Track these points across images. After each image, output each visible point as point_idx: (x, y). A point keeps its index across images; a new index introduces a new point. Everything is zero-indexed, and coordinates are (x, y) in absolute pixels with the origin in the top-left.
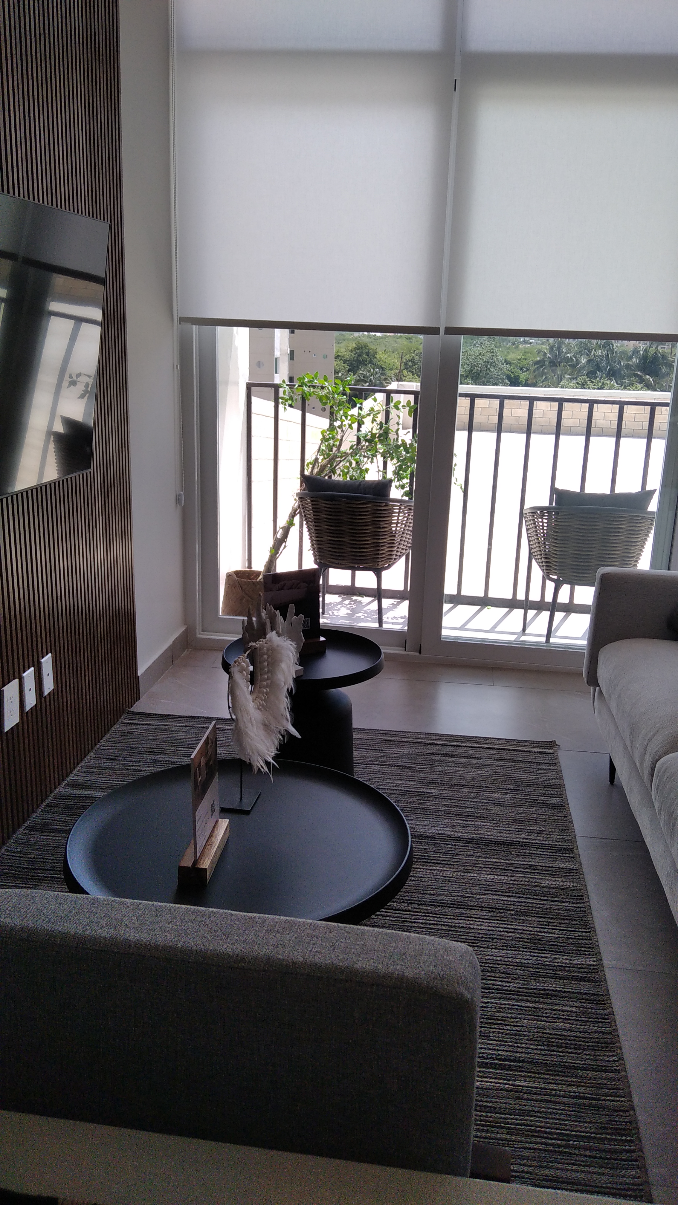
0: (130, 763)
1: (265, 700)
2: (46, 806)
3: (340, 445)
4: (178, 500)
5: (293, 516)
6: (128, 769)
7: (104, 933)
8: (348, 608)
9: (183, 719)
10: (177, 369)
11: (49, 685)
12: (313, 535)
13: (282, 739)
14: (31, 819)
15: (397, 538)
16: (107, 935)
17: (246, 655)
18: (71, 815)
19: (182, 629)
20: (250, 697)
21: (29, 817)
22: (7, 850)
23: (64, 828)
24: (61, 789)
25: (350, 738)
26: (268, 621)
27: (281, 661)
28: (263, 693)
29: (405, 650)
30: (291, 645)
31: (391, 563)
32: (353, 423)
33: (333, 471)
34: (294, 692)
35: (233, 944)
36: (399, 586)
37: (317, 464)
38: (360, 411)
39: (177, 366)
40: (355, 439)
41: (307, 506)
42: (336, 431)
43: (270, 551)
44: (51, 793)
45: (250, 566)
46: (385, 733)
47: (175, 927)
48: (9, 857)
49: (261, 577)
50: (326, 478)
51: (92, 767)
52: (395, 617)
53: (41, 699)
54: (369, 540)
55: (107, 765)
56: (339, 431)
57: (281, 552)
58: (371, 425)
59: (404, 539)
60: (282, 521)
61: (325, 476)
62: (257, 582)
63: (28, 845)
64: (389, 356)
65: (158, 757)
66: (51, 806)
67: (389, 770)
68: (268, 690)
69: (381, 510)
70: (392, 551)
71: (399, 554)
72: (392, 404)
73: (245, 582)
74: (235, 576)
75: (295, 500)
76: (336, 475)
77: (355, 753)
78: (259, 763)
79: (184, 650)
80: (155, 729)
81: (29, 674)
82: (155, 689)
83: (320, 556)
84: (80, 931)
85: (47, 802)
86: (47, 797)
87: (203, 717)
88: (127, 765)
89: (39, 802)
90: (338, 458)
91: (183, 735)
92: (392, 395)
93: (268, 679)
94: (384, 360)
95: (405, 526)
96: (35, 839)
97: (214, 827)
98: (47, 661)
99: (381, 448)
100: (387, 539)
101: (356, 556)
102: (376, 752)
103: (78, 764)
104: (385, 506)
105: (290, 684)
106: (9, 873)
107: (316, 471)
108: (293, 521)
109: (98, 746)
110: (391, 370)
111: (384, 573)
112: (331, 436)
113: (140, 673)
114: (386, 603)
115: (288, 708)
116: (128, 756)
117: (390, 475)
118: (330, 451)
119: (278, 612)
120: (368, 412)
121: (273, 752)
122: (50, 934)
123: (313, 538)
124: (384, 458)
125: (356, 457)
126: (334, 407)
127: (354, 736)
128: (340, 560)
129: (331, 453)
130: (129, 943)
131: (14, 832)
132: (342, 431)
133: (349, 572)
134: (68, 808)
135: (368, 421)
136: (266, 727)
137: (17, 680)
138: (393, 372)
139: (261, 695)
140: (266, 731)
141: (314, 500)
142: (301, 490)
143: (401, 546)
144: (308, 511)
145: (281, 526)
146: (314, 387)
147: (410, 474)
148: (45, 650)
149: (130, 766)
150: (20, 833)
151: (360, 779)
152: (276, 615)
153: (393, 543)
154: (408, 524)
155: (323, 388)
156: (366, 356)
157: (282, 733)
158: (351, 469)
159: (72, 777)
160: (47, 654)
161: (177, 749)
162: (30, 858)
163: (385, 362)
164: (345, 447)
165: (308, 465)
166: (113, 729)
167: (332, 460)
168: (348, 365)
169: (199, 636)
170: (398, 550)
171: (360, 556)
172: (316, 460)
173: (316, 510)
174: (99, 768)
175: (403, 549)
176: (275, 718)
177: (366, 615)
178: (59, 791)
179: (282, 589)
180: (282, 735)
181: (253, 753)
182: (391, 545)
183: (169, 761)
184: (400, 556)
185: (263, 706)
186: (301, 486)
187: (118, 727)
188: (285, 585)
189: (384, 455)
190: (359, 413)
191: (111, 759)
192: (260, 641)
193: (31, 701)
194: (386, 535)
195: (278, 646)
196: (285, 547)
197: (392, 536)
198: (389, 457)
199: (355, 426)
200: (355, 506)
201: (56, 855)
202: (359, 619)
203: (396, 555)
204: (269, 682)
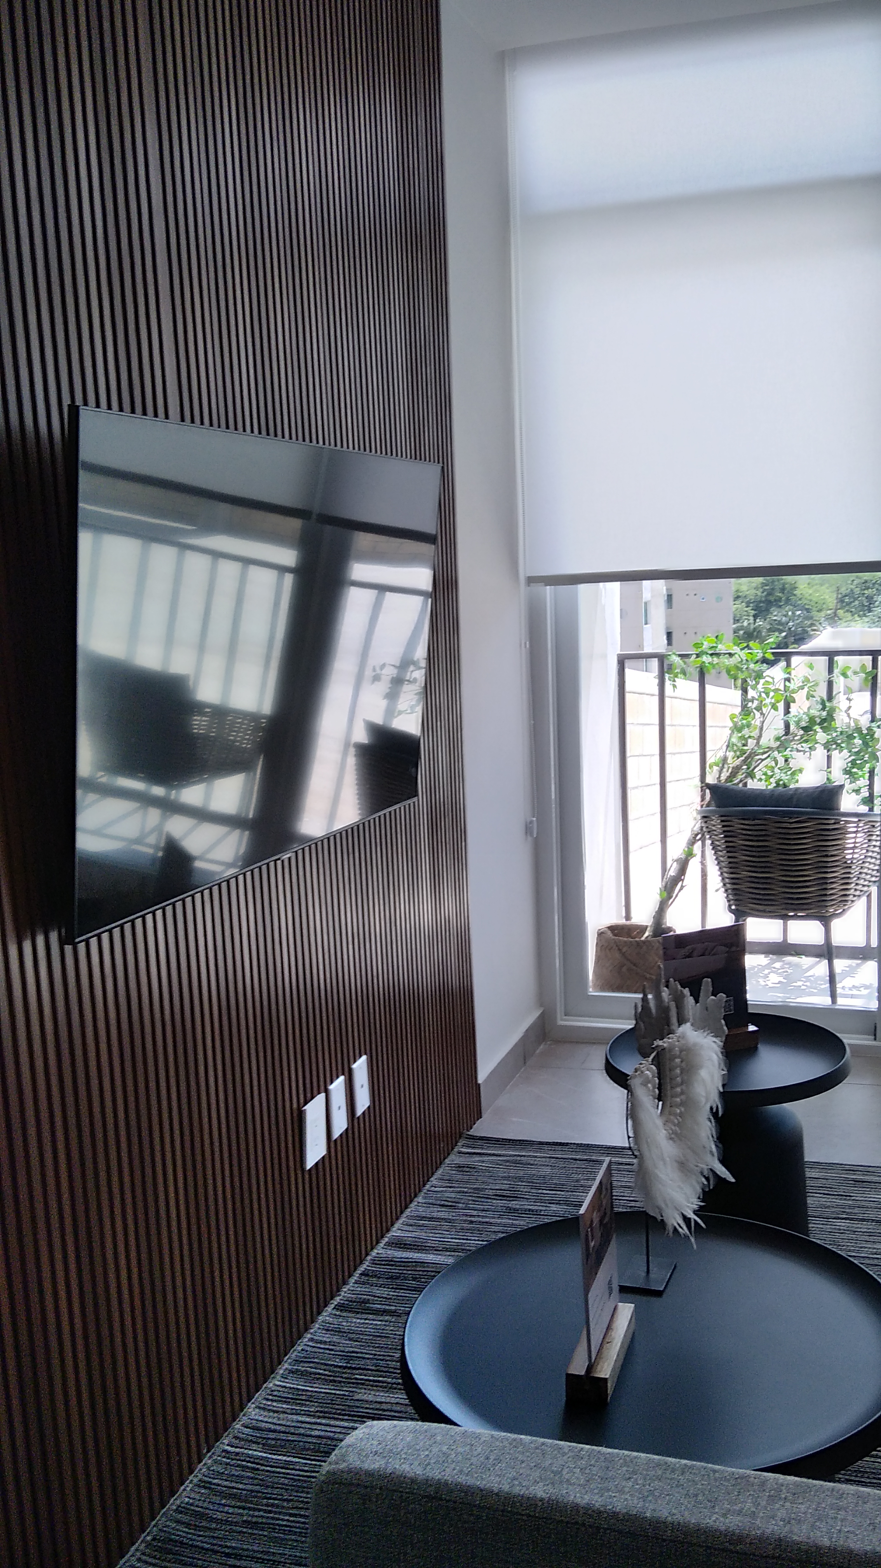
0: (475, 1213)
1: (679, 1125)
2: (361, 1274)
3: (760, 737)
4: (528, 829)
5: (692, 842)
6: (472, 1222)
7: (540, 1491)
8: (780, 974)
9: (546, 1147)
10: (526, 647)
11: (363, 1102)
12: (725, 870)
13: (706, 1183)
14: (343, 1294)
15: (855, 870)
16: (544, 1496)
17: (650, 1059)
18: (396, 1289)
19: (536, 1014)
20: (659, 1122)
21: (338, 1290)
22: (311, 1340)
23: (387, 1307)
24: (380, 1250)
25: (802, 1178)
26: (673, 1005)
27: (700, 1067)
28: (675, 1115)
29: (875, 1039)
30: (715, 1042)
31: (846, 907)
32: (778, 702)
33: (751, 775)
34: (720, 1114)
35: (724, 1515)
36: (859, 940)
37: (726, 766)
38: (787, 684)
39: (525, 643)
40: (782, 725)
41: (714, 828)
42: (752, 714)
43: (661, 894)
44: (366, 1256)
45: (628, 917)
46: (852, 1169)
47: (637, 1486)
48: (314, 1350)
49: (647, 934)
50: (741, 785)
51: (423, 1218)
52: (854, 987)
53: (353, 1121)
54: (812, 875)
55: (441, 1215)
56: (758, 714)
57: (677, 896)
58: (807, 704)
59: (865, 870)
60: (676, 850)
61: (738, 784)
62: (644, 942)
63: (339, 1331)
64: (816, 591)
65: (514, 1204)
66: (367, 1275)
67: (864, 1227)
68: (683, 1109)
69: (828, 830)
70: (847, 889)
71: (858, 893)
72: (836, 671)
73: (625, 942)
74: (609, 933)
75: (695, 819)
76: (755, 780)
77: (810, 1201)
78: (674, 1220)
79: (540, 1044)
80: (508, 1161)
81: (338, 1086)
82: (502, 1101)
83: (736, 900)
84: (506, 1488)
85: (361, 1269)
86: (361, 1263)
87: (574, 1144)
88: (471, 1216)
89: (352, 1269)
90: (757, 755)
91: (547, 1171)
92: (836, 658)
93: (682, 1093)
94: (809, 598)
95: (867, 851)
96: (349, 1324)
97: (613, 1316)
98: (360, 1066)
99: (821, 736)
100: (839, 872)
101: (792, 899)
102: (841, 1199)
103: (402, 1213)
104: (834, 823)
105: (714, 1100)
106: (316, 1374)
107: (724, 777)
108: (692, 850)
109: (427, 1187)
110: (820, 611)
111: (835, 924)
112: (744, 722)
113: (481, 1079)
114: (840, 965)
115: (713, 1137)
116: (470, 1202)
117: (838, 777)
118: (744, 745)
119: (686, 991)
120: (801, 684)
121: (695, 1203)
122: (467, 1491)
123: (726, 875)
124: (828, 751)
125: (785, 753)
126: (748, 680)
127: (808, 1174)
128: (766, 905)
129: (745, 748)
130: (576, 1507)
131: (319, 1313)
132: (762, 714)
133: (779, 923)
134: (391, 1278)
135: (800, 697)
136: (682, 1165)
137: (323, 1095)
138: (823, 614)
139: (672, 1117)
140: (682, 1172)
141: (725, 819)
142: (702, 806)
143: (862, 882)
144: (716, 835)
145: (675, 858)
146: (718, 655)
147: (870, 772)
148: (357, 1052)
149: (474, 1216)
150: (327, 1315)
151: (818, 1242)
152: (683, 996)
153: (849, 878)
154: (871, 848)
155: (731, 655)
156: (780, 595)
157: (706, 1173)
158: (776, 770)
159: (396, 1232)
160: (360, 1056)
161: (540, 1191)
162: (344, 1352)
163: (811, 601)
164: (768, 739)
165: (711, 767)
166: (447, 1161)
167: (749, 759)
168: (752, 610)
169: (561, 1023)
170: (857, 887)
171: (798, 899)
172: (725, 760)
173: (728, 835)
174: (431, 1219)
175: (864, 886)
176: (694, 1152)
177: (808, 984)
178: (378, 1254)
179: (689, 956)
180: (704, 1176)
181: (667, 1205)
182: (846, 880)
183: (529, 1210)
184: (859, 896)
185: (675, 1133)
186: (703, 798)
187: (454, 1159)
188: (694, 950)
189: (827, 746)
190: (785, 686)
191: (447, 1206)
192: (669, 1038)
193: (340, 1125)
194: (836, 866)
195: (695, 1045)
196: (682, 887)
197: (847, 867)
198: (836, 749)
199: (781, 706)
200: (789, 826)
201: (378, 1347)
202: (801, 992)
203: (854, 896)
204: (683, 1097)
